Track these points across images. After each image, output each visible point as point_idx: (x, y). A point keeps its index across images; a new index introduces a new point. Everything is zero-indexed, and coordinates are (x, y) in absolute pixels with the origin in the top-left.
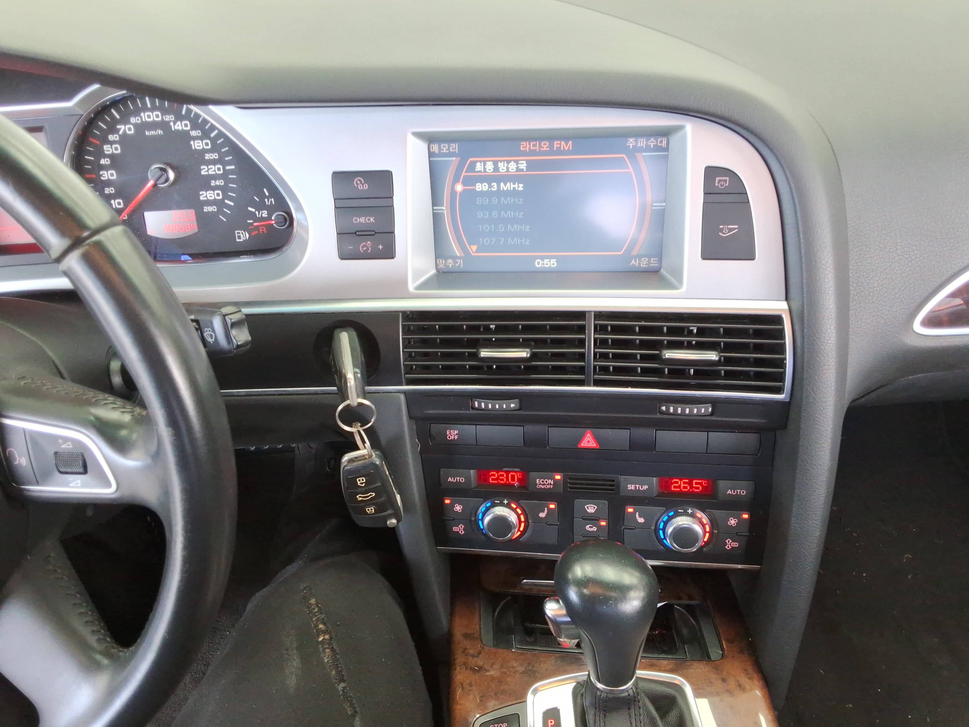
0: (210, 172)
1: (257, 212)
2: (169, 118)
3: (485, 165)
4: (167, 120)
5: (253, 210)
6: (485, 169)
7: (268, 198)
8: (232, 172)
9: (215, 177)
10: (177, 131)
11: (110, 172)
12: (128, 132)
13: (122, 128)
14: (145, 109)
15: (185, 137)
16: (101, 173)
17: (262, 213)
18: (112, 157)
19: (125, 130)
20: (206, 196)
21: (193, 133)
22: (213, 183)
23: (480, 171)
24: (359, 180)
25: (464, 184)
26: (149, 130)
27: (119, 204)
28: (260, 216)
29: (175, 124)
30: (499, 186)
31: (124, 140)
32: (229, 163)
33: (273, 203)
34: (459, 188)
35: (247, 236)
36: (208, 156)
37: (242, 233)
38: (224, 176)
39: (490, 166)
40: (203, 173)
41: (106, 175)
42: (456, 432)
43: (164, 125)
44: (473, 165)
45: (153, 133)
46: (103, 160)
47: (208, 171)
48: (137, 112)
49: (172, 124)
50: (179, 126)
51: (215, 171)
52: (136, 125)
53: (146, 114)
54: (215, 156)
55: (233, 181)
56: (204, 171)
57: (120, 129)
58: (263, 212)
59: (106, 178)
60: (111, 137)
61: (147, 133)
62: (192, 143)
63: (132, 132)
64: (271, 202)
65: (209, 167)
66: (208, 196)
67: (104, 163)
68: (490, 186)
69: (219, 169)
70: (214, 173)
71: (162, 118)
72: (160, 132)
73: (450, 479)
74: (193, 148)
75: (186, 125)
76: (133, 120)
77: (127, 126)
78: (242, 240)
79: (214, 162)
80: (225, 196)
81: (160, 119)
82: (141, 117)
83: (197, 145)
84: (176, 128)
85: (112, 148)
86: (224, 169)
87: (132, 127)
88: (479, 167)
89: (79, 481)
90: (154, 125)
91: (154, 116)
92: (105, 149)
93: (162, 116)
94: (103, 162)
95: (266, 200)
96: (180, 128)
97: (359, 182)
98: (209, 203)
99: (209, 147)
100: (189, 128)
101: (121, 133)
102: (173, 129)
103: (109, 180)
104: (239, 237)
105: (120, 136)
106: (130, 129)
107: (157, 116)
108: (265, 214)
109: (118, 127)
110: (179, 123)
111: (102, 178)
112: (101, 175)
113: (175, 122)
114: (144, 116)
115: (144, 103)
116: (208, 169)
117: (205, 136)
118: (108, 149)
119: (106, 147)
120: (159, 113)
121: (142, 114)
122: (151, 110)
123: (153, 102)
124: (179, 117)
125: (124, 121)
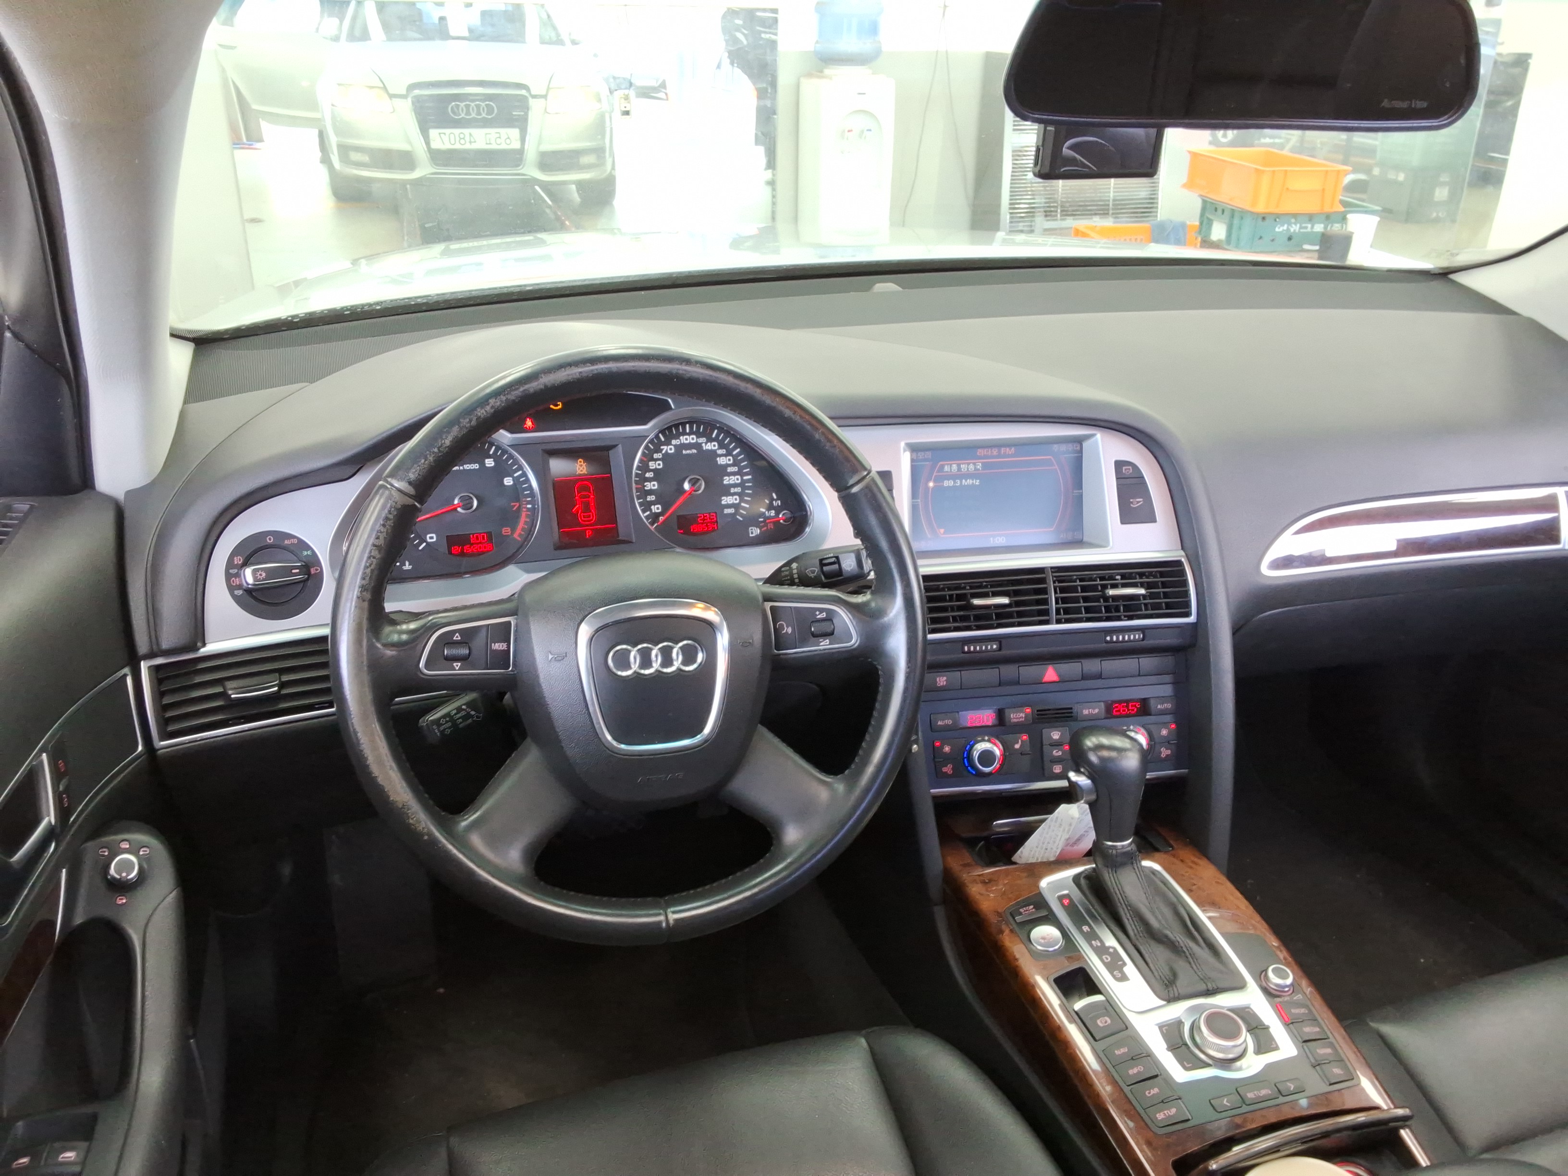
0: (731, 482)
1: (767, 512)
2: (702, 440)
3: (951, 467)
4: (700, 442)
5: (764, 511)
6: (951, 469)
7: (776, 500)
8: (748, 481)
9: (735, 485)
10: (708, 451)
11: (652, 483)
12: (669, 452)
13: (665, 448)
14: (684, 433)
15: (713, 454)
16: (645, 484)
17: (770, 513)
18: (655, 471)
19: (667, 450)
20: (726, 501)
21: (720, 452)
22: (732, 490)
23: (947, 472)
25: (935, 481)
26: (686, 450)
27: (658, 508)
28: (769, 515)
29: (706, 445)
30: (961, 482)
31: (666, 458)
32: (747, 474)
34: (931, 484)
35: (759, 531)
36: (730, 470)
37: (755, 529)
38: (742, 485)
39: (955, 467)
40: (725, 482)
41: (649, 486)
42: (945, 678)
43: (698, 446)
44: (942, 466)
45: (688, 452)
46: (648, 473)
47: (729, 481)
48: (677, 437)
49: (704, 445)
50: (709, 446)
51: (734, 480)
52: (675, 446)
53: (685, 437)
54: (735, 469)
55: (749, 488)
56: (727, 480)
57: (663, 449)
59: (649, 488)
60: (656, 456)
61: (684, 452)
62: (718, 459)
63: (673, 451)
64: (778, 504)
65: (731, 477)
66: (728, 500)
68: (955, 482)
69: (738, 479)
70: (733, 482)
71: (697, 441)
72: (694, 451)
73: (940, 723)
74: (719, 463)
75: (714, 446)
76: (674, 442)
77: (669, 447)
78: (754, 535)
79: (734, 474)
80: (742, 500)
81: (695, 441)
82: (680, 440)
83: (722, 461)
84: (707, 448)
85: (655, 464)
86: (742, 479)
87: (672, 447)
88: (947, 468)
89: (828, 640)
90: (689, 446)
91: (691, 439)
92: (650, 465)
93: (697, 438)
94: (648, 475)
96: (710, 448)
98: (729, 506)
99: (731, 462)
100: (716, 448)
101: (663, 452)
102: (704, 449)
103: (651, 490)
104: (752, 533)
105: (663, 454)
106: (671, 449)
107: (693, 439)
108: (773, 513)
109: (662, 447)
110: (709, 444)
111: (646, 488)
112: (645, 486)
113: (706, 443)
114: (684, 439)
115: (684, 429)
116: (729, 480)
117: (729, 453)
118: (652, 465)
119: (651, 463)
120: (694, 436)
121: (681, 438)
122: (689, 434)
123: (691, 428)
124: (710, 440)
125: (668, 443)
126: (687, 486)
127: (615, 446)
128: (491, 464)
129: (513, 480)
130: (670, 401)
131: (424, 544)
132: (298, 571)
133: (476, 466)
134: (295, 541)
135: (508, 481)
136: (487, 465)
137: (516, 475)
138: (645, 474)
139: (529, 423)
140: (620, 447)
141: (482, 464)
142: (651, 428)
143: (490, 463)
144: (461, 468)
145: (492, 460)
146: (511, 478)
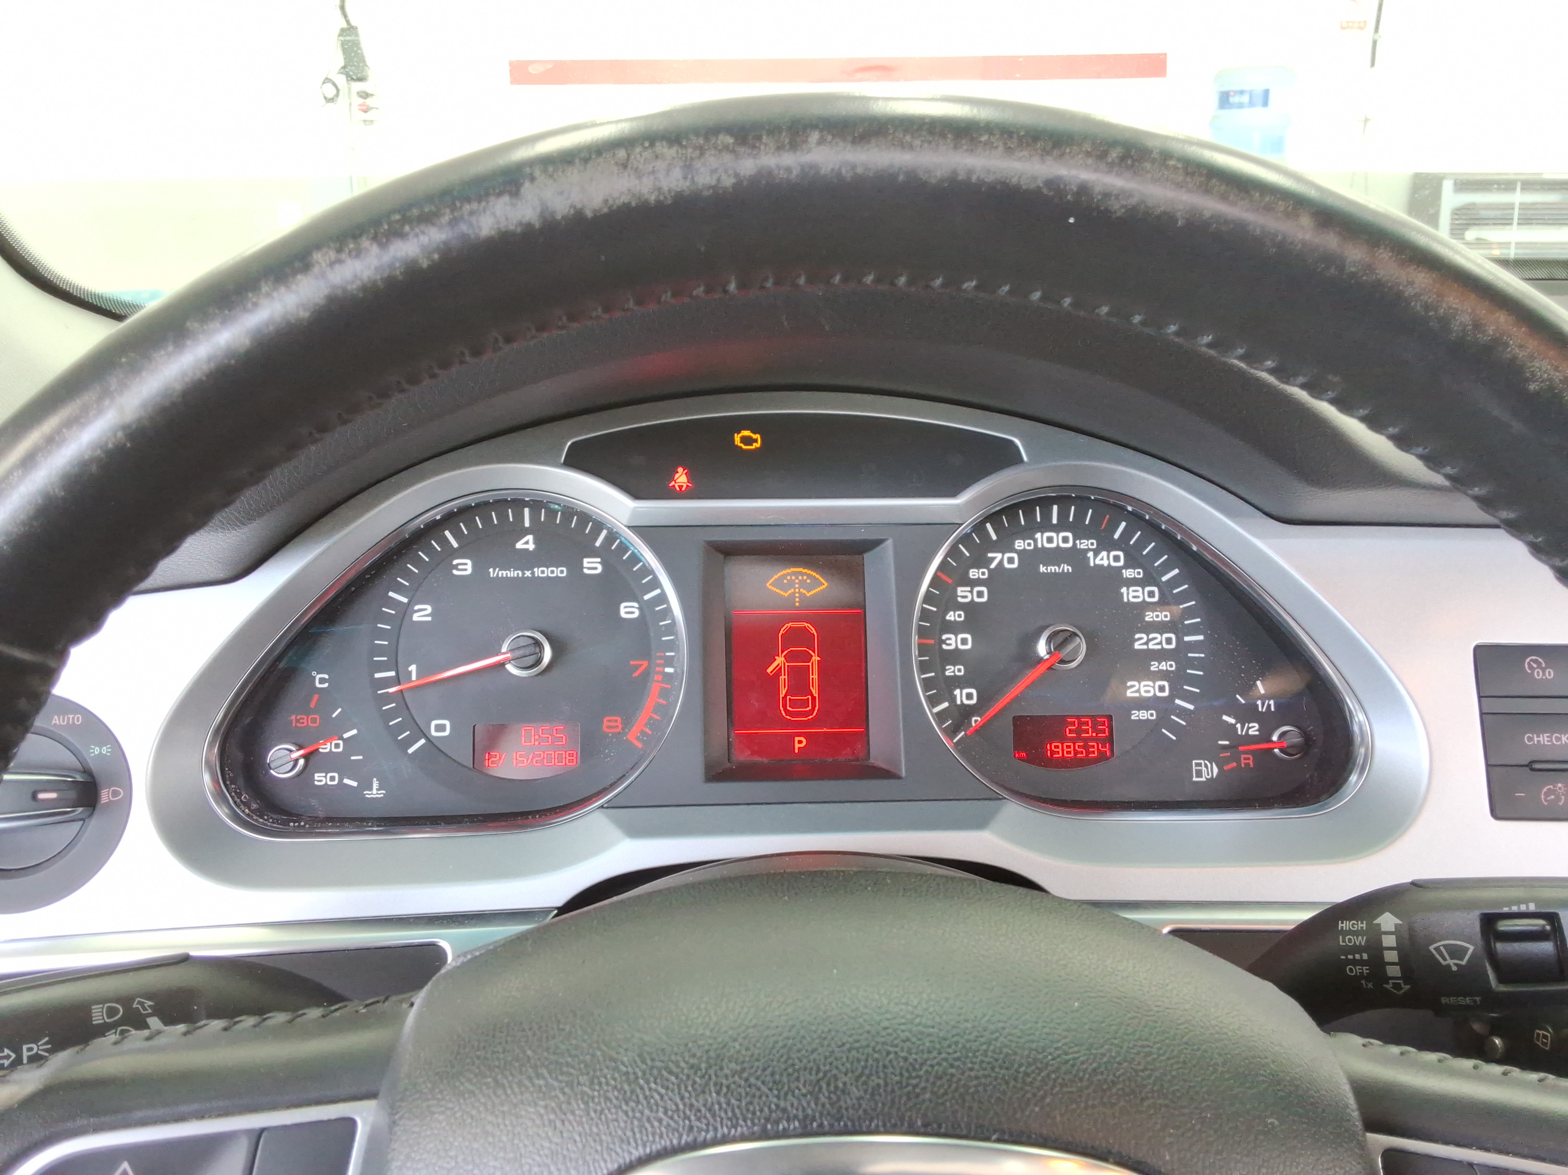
0: (1152, 646)
1: (1239, 726)
2: (1088, 544)
4: (1082, 547)
5: (1232, 721)
7: (1262, 699)
8: (1193, 646)
9: (1161, 655)
10: (1099, 568)
11: (960, 636)
12: (1007, 565)
13: (997, 557)
14: (1046, 526)
15: (1113, 578)
16: (944, 637)
17: (1249, 728)
18: (970, 608)
19: (1001, 561)
20: (1138, 691)
21: (1128, 573)
24: (1535, 661)
26: (1046, 565)
27: (969, 696)
28: (1244, 733)
29: (1096, 555)
31: (998, 579)
32: (1193, 630)
33: (1273, 709)
35: (1216, 770)
36: (1150, 617)
37: (1206, 766)
38: (1179, 654)
40: (1137, 646)
41: (953, 642)
43: (1076, 556)
45: (1053, 569)
46: (952, 613)
47: (1146, 643)
48: (1028, 532)
49: (1091, 555)
50: (1104, 559)
51: (1161, 643)
52: (1022, 553)
53: (1047, 534)
54: (1165, 616)
55: (1196, 664)
56: (1140, 642)
57: (994, 559)
58: (1251, 725)
59: (953, 647)
60: (974, 574)
61: (1042, 569)
62: (1124, 590)
63: (1015, 565)
64: (1269, 706)
65: (1151, 636)
66: (1142, 689)
67: (952, 619)
69: (1169, 641)
70: (1159, 647)
71: (1075, 544)
72: (1067, 568)
74: (1125, 600)
75: (1117, 559)
76: (1019, 544)
77: (1008, 555)
78: (1204, 779)
79: (1161, 628)
80: (1176, 692)
81: (1069, 545)
82: (1035, 541)
83: (1133, 595)
84: (1098, 562)
85: (972, 592)
86: (1179, 640)
87: (1015, 556)
90: (1056, 556)
91: (1060, 540)
92: (957, 593)
93: (1075, 538)
94: (951, 616)
95: (1259, 702)
96: (1105, 563)
97: (1535, 666)
98: (1142, 704)
99: (1156, 599)
100: (1121, 563)
101: (993, 566)
102: (1092, 564)
103: (957, 651)
104: (1199, 774)
105: (990, 570)
106: (1011, 561)
107: (1065, 540)
108: (1254, 729)
109: (990, 555)
110: (1104, 554)
111: (944, 647)
112: (944, 642)
113: (1096, 553)
114: (1042, 539)
115: (1047, 515)
116: (1149, 641)
117: (1149, 579)
118: (964, 594)
119: (961, 591)
120: (1069, 535)
121: (1038, 535)
122: (1057, 529)
123: (1063, 515)
124: (1107, 544)
125: (1004, 546)
126: (1042, 648)
127: (877, 543)
128: (596, 568)
129: (640, 609)
130: (1017, 442)
131: (423, 741)
132: (53, 795)
133: (560, 572)
134: (78, 719)
135: (629, 610)
136: (586, 571)
137: (646, 597)
138: (946, 612)
139: (681, 478)
140: (889, 543)
141: (576, 567)
142: (967, 503)
143: (592, 566)
144: (528, 574)
145: (599, 560)
146: (636, 605)
